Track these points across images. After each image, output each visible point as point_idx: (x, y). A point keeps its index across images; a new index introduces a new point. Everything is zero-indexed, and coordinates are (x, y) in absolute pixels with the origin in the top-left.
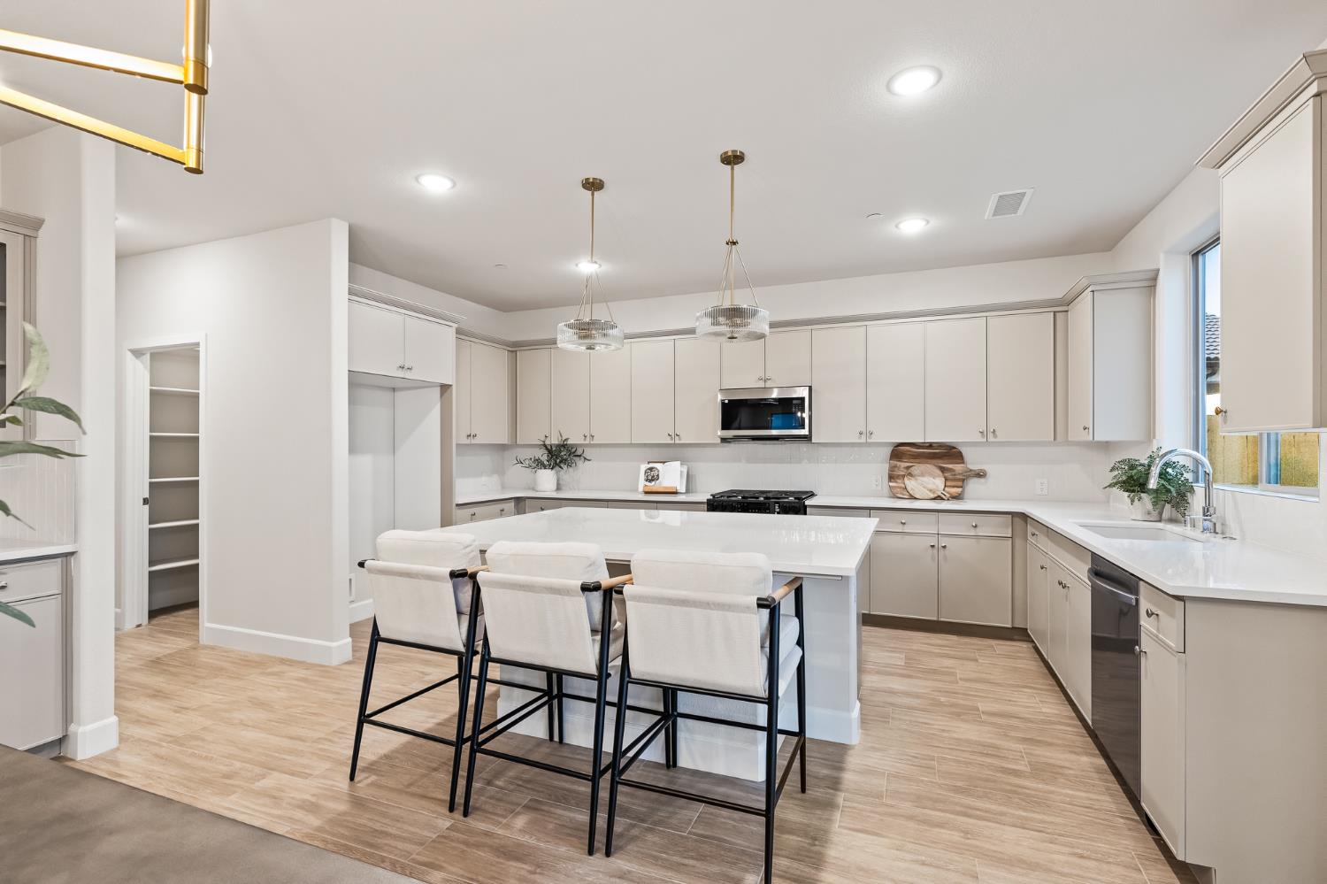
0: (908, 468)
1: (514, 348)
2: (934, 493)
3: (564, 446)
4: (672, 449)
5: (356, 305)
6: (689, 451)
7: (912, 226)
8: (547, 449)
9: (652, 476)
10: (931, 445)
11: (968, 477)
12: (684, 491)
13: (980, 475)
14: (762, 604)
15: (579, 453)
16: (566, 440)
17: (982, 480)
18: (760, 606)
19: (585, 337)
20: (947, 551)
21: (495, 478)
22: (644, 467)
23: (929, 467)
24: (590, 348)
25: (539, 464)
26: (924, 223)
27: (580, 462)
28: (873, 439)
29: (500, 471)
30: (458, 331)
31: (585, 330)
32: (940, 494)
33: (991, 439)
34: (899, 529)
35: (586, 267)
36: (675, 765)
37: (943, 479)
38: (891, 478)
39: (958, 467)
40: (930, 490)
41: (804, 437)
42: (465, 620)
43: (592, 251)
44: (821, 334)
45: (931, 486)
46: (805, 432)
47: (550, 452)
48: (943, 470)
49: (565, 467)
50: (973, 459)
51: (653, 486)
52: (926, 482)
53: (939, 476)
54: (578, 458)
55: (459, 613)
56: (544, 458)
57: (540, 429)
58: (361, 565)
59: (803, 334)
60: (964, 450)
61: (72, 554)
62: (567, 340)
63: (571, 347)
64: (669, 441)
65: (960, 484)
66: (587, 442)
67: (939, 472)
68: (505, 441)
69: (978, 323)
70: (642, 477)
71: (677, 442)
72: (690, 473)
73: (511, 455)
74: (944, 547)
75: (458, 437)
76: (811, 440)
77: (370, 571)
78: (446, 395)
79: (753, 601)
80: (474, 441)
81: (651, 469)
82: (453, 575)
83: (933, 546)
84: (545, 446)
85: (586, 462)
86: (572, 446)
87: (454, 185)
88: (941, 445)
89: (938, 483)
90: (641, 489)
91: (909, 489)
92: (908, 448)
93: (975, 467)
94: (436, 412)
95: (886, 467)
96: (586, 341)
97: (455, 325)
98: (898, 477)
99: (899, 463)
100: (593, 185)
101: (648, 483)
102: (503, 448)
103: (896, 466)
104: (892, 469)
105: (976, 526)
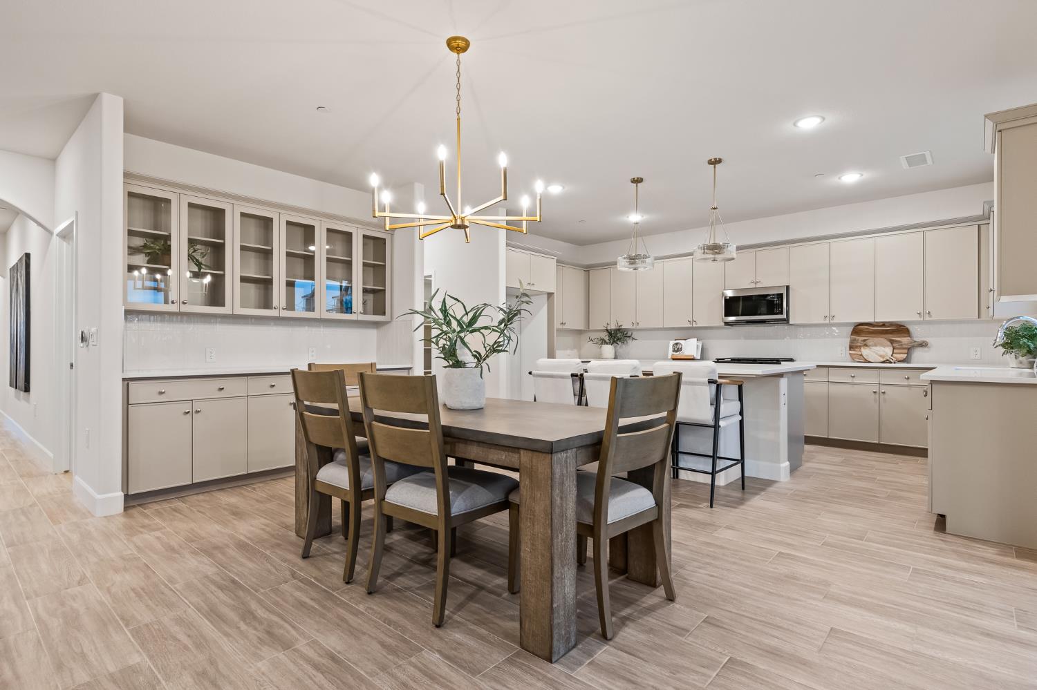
0: (865, 340)
1: (588, 269)
2: (883, 358)
3: (619, 330)
4: (691, 331)
5: (511, 252)
6: (702, 332)
7: (851, 178)
8: (608, 332)
9: (677, 348)
10: (884, 324)
11: (913, 347)
12: (699, 358)
13: (923, 345)
14: (711, 382)
15: (629, 335)
16: (621, 326)
17: (926, 349)
18: (709, 382)
19: (632, 264)
20: (886, 396)
21: (576, 351)
22: (672, 343)
23: (881, 340)
24: (635, 269)
25: (603, 342)
26: (859, 175)
27: (630, 341)
28: (835, 321)
29: (578, 347)
30: (558, 261)
31: (632, 260)
32: (888, 358)
33: (927, 318)
34: (850, 380)
35: (635, 218)
36: (677, 477)
37: (892, 348)
38: (851, 348)
39: (905, 340)
40: (881, 356)
41: (784, 320)
42: (577, 398)
43: (637, 208)
44: (796, 250)
45: (882, 353)
46: (784, 316)
47: (610, 334)
48: (892, 342)
49: (620, 343)
50: (918, 333)
51: (677, 355)
52: (878, 351)
53: (888, 346)
54: (628, 339)
55: (575, 395)
56: (607, 338)
57: (604, 320)
58: (530, 373)
59: (783, 250)
60: (911, 328)
61: (411, 368)
62: (623, 265)
63: (624, 269)
64: (688, 325)
65: (906, 351)
66: (634, 327)
67: (889, 343)
68: (581, 327)
69: (916, 236)
70: (671, 349)
71: (694, 326)
72: (705, 347)
73: (585, 337)
74: (884, 393)
75: (557, 325)
76: (788, 323)
77: (535, 376)
78: (550, 299)
79: (706, 380)
80: (565, 327)
81: (677, 344)
82: (573, 375)
83: (875, 392)
84: (607, 330)
85: (634, 341)
86: (625, 330)
87: (564, 188)
88: (891, 324)
89: (888, 351)
90: (670, 357)
91: (864, 355)
92: (866, 327)
93: (918, 339)
94: (545, 308)
95: (847, 341)
96: (633, 266)
97: (556, 258)
98: (857, 347)
99: (857, 338)
100: (637, 181)
101: (675, 353)
102: (579, 332)
103: (855, 340)
104: (852, 342)
105: (908, 378)
